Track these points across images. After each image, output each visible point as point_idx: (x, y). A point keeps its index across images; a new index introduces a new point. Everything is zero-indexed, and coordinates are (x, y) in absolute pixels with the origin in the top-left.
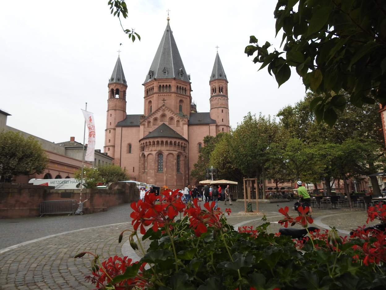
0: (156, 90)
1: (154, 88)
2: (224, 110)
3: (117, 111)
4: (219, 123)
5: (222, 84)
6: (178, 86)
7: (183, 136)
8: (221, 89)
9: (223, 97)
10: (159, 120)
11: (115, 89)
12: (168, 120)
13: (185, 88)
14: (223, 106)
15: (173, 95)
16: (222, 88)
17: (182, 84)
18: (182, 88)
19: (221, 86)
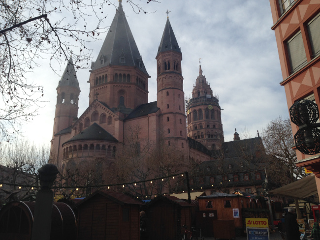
2: (170, 91)
3: (61, 118)
4: (163, 110)
5: (168, 57)
6: (116, 74)
7: (113, 136)
10: (91, 120)
12: (100, 119)
14: (168, 87)
15: (109, 86)
17: (124, 70)
18: (122, 75)
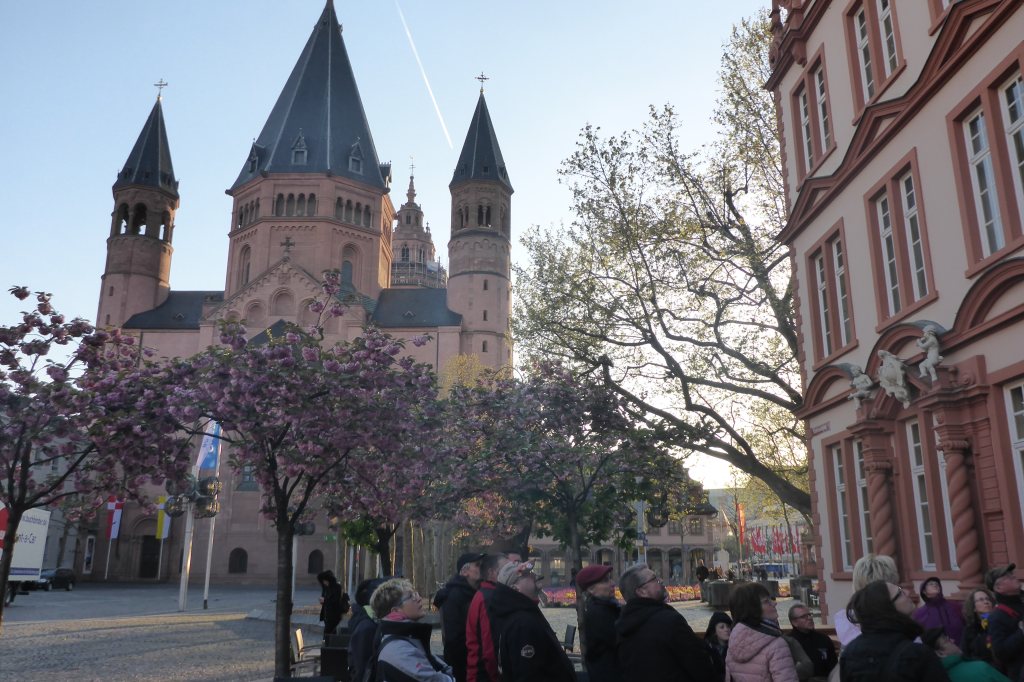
0: (265, 209)
1: (261, 202)
2: (491, 279)
3: (134, 279)
4: (471, 322)
5: (488, 195)
6: (340, 199)
8: (485, 212)
9: (490, 238)
10: (267, 311)
11: (132, 205)
12: (297, 312)
13: (367, 207)
14: (487, 269)
15: (322, 227)
16: (489, 208)
17: (358, 194)
18: (354, 204)
19: (485, 202)
